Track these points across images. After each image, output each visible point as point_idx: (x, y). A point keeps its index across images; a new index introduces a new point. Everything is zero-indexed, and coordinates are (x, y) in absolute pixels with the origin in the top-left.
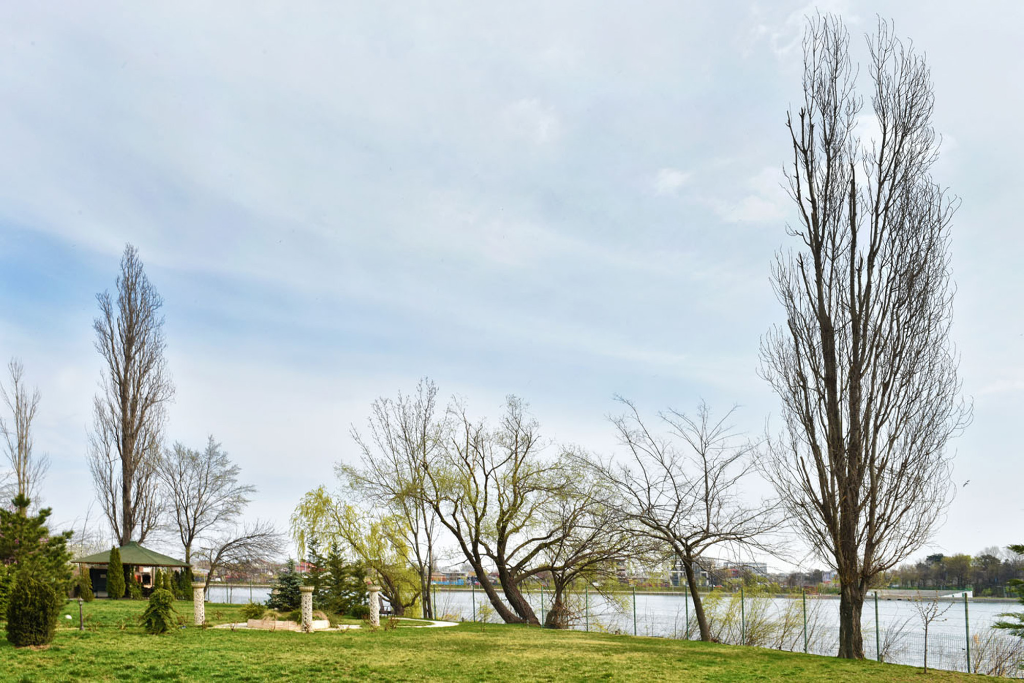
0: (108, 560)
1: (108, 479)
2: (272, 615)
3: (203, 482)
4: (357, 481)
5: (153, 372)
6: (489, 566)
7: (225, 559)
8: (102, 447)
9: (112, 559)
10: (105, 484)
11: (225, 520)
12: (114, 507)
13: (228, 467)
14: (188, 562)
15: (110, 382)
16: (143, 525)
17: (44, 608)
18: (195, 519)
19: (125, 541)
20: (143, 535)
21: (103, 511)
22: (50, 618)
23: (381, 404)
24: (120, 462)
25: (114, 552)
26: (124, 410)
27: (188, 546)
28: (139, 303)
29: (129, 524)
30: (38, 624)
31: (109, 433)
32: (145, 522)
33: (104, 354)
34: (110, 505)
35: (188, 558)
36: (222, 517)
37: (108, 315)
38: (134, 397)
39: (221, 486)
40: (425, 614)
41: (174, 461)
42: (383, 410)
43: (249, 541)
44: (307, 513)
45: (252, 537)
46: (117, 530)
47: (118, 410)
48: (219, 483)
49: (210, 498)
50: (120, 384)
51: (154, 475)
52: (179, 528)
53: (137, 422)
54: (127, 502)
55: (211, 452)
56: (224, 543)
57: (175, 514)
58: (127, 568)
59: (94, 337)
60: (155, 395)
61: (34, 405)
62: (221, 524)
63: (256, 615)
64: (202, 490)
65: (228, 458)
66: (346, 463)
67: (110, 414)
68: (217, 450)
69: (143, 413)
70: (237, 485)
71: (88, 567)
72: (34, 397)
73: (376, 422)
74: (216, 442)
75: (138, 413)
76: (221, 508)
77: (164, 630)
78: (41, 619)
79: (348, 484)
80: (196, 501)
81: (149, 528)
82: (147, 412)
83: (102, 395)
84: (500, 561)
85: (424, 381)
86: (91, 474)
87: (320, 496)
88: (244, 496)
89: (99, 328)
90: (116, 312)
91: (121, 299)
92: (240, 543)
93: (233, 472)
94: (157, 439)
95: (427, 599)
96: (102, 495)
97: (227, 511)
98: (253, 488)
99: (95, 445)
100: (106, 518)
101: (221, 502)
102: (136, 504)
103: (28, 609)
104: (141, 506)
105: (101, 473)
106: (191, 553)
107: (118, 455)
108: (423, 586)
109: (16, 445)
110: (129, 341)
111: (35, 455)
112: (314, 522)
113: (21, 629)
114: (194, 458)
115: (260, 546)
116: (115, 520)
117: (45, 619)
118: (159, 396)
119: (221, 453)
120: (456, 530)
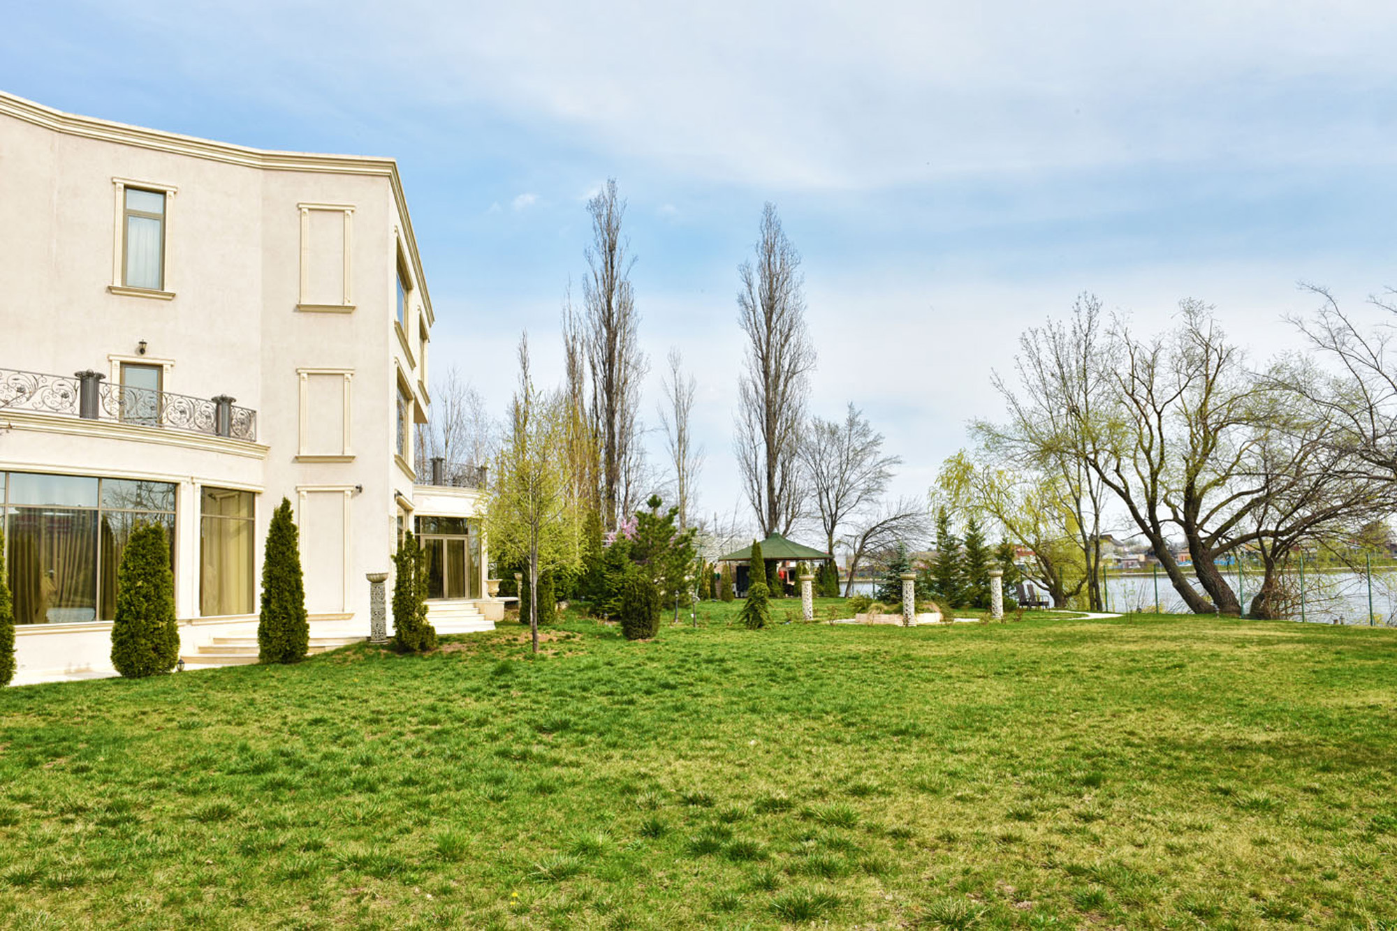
0: (749, 555)
1: (753, 466)
2: (877, 608)
3: (844, 458)
4: (994, 439)
5: (792, 340)
6: (1174, 535)
7: (870, 546)
8: (746, 430)
9: (753, 554)
10: (751, 470)
11: (867, 500)
12: (760, 497)
13: (870, 438)
14: (831, 553)
15: (753, 358)
16: (787, 514)
17: (648, 604)
18: (837, 502)
19: (769, 534)
20: (788, 524)
21: (749, 502)
22: (654, 613)
23: (1029, 336)
24: (764, 447)
25: (756, 547)
26: (767, 390)
27: (830, 534)
28: (778, 264)
29: (774, 516)
30: (644, 619)
31: (753, 417)
32: (790, 510)
33: (747, 329)
34: (756, 495)
35: (831, 546)
36: (865, 497)
37: (750, 285)
38: (777, 369)
39: (862, 460)
40: (1092, 604)
41: (813, 438)
42: (1033, 344)
43: (894, 523)
44: (948, 485)
45: (895, 519)
46: (763, 522)
47: (761, 389)
48: (859, 458)
49: (852, 476)
50: (762, 359)
51: (796, 458)
52: (821, 514)
53: (779, 399)
54: (771, 490)
55: (852, 423)
56: (868, 529)
57: (817, 499)
58: (771, 563)
59: (737, 311)
60: (795, 366)
61: (690, 394)
62: (864, 506)
63: (864, 608)
64: (844, 467)
65: (871, 426)
66: (980, 419)
67: (754, 394)
68: (857, 420)
69: (786, 386)
70: (880, 458)
71: (735, 564)
72: (690, 386)
73: (1025, 360)
74: (857, 410)
75: (781, 388)
76: (863, 487)
77: (760, 626)
78: (646, 615)
79: (982, 445)
80: (837, 481)
81: (793, 517)
82: (789, 385)
83: (746, 374)
84: (1190, 527)
85: (1082, 299)
86: (738, 462)
87: (959, 463)
88: (886, 469)
89: (742, 301)
90: (757, 281)
91: (761, 264)
92: (883, 527)
93: (875, 443)
94: (799, 414)
95: (1094, 585)
96: (748, 484)
97: (868, 491)
98: (898, 460)
99: (740, 430)
100: (752, 509)
101: (863, 480)
102: (781, 490)
103: (636, 604)
104: (785, 493)
105: (745, 458)
106: (834, 541)
107: (763, 439)
108: (1089, 568)
109: (676, 439)
110: (769, 311)
111: (692, 449)
112: (957, 494)
113: (631, 624)
114: (833, 432)
115: (908, 529)
116: (761, 511)
117: (650, 614)
118: (800, 367)
119: (862, 422)
120: (1124, 490)
